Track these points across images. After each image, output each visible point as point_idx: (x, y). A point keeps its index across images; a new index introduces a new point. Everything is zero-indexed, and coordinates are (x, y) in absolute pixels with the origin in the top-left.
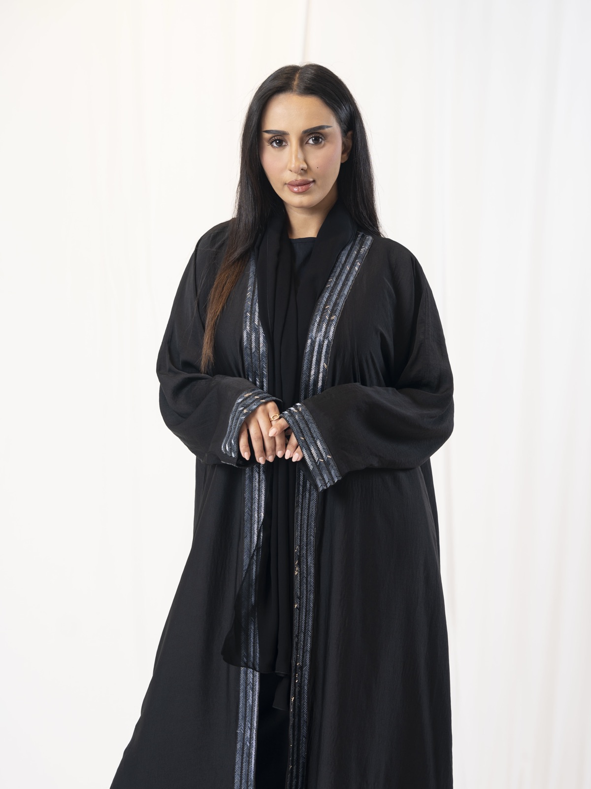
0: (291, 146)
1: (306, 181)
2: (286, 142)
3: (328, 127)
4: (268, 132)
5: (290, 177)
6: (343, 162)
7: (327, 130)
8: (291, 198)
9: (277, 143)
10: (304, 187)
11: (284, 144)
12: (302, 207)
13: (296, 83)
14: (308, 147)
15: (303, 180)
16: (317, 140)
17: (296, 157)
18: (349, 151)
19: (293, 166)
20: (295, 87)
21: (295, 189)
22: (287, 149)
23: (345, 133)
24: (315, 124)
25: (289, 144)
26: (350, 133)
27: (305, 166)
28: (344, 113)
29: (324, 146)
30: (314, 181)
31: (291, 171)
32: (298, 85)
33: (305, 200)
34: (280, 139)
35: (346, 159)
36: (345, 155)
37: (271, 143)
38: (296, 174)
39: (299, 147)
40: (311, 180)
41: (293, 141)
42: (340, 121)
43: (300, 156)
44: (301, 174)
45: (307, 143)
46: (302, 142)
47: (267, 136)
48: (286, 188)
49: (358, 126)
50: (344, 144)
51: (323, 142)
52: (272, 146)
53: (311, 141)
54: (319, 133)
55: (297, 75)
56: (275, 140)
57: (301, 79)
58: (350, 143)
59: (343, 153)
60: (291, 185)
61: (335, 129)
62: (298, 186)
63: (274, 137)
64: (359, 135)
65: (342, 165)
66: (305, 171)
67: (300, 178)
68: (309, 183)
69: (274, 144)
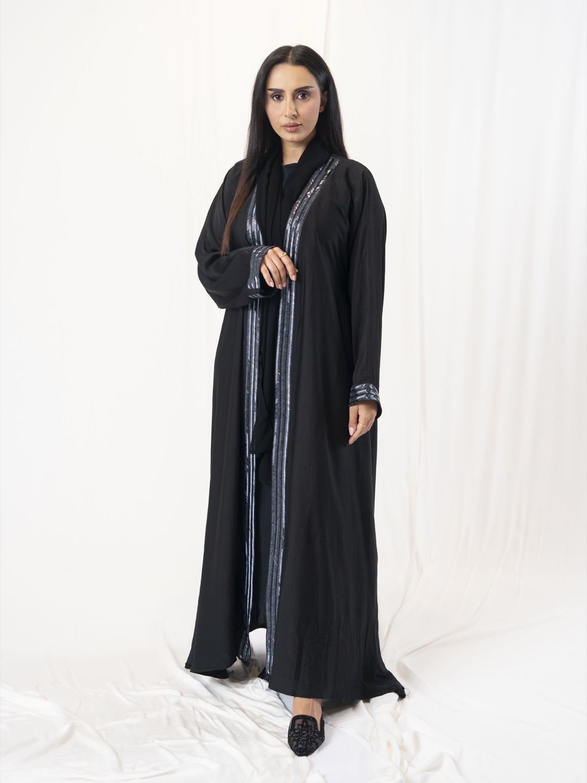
0: (286, 99)
1: (296, 124)
2: (283, 97)
3: (311, 87)
4: (271, 90)
5: (285, 121)
6: (321, 112)
7: (310, 89)
8: (286, 135)
9: (276, 98)
10: (294, 128)
11: (281, 98)
12: (292, 142)
13: (290, 57)
14: (298, 101)
15: (294, 123)
16: (304, 96)
17: (290, 107)
18: (325, 105)
19: (287, 113)
20: (289, 60)
21: (289, 129)
22: (284, 102)
23: (322, 92)
24: (303, 85)
25: (285, 98)
26: (326, 92)
27: (296, 113)
28: (322, 77)
29: (309, 100)
30: (301, 125)
31: (286, 116)
32: (291, 59)
33: (295, 137)
34: (279, 95)
35: (323, 110)
36: (322, 107)
37: (273, 98)
38: (289, 119)
39: (291, 100)
40: (299, 123)
41: (288, 96)
42: (320, 84)
43: (293, 106)
44: (293, 119)
45: (297, 98)
46: (294, 97)
47: (270, 92)
48: (283, 129)
49: (331, 87)
50: (322, 99)
51: (308, 97)
52: (273, 99)
53: (300, 97)
54: (305, 91)
55: (291, 52)
56: (276, 96)
57: (293, 54)
58: (326, 100)
59: (321, 106)
60: (286, 126)
61: (316, 89)
62: (291, 127)
63: (275, 93)
64: (332, 93)
65: (320, 114)
66: (295, 117)
67: (292, 122)
68: (298, 125)
69: (275, 98)
